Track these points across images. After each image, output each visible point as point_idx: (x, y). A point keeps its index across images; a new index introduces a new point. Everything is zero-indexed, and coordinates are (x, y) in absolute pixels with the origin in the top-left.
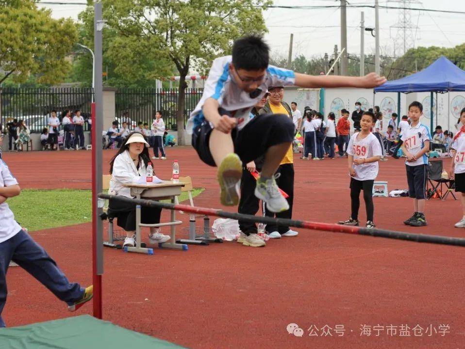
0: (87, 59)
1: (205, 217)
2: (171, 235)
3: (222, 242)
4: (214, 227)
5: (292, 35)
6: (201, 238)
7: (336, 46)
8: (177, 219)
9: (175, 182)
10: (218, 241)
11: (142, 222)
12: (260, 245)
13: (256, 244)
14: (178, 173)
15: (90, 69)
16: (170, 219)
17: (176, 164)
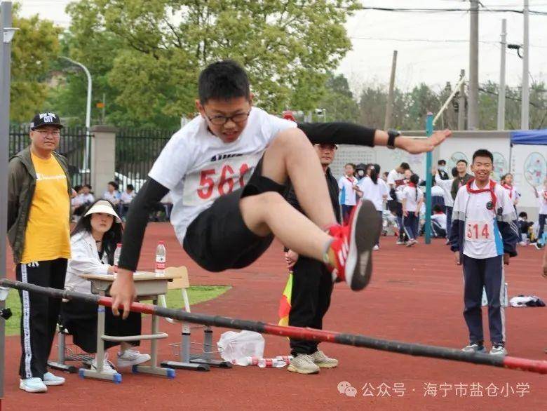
0: (80, 81)
1: (206, 329)
2: (152, 354)
3: (231, 368)
4: (220, 343)
5: (396, 53)
6: (199, 360)
7: (463, 72)
8: (161, 331)
9: (159, 274)
10: (225, 366)
11: (106, 333)
12: (312, 371)
13: (305, 369)
14: (164, 261)
15: (83, 97)
16: (150, 331)
17: (161, 247)
